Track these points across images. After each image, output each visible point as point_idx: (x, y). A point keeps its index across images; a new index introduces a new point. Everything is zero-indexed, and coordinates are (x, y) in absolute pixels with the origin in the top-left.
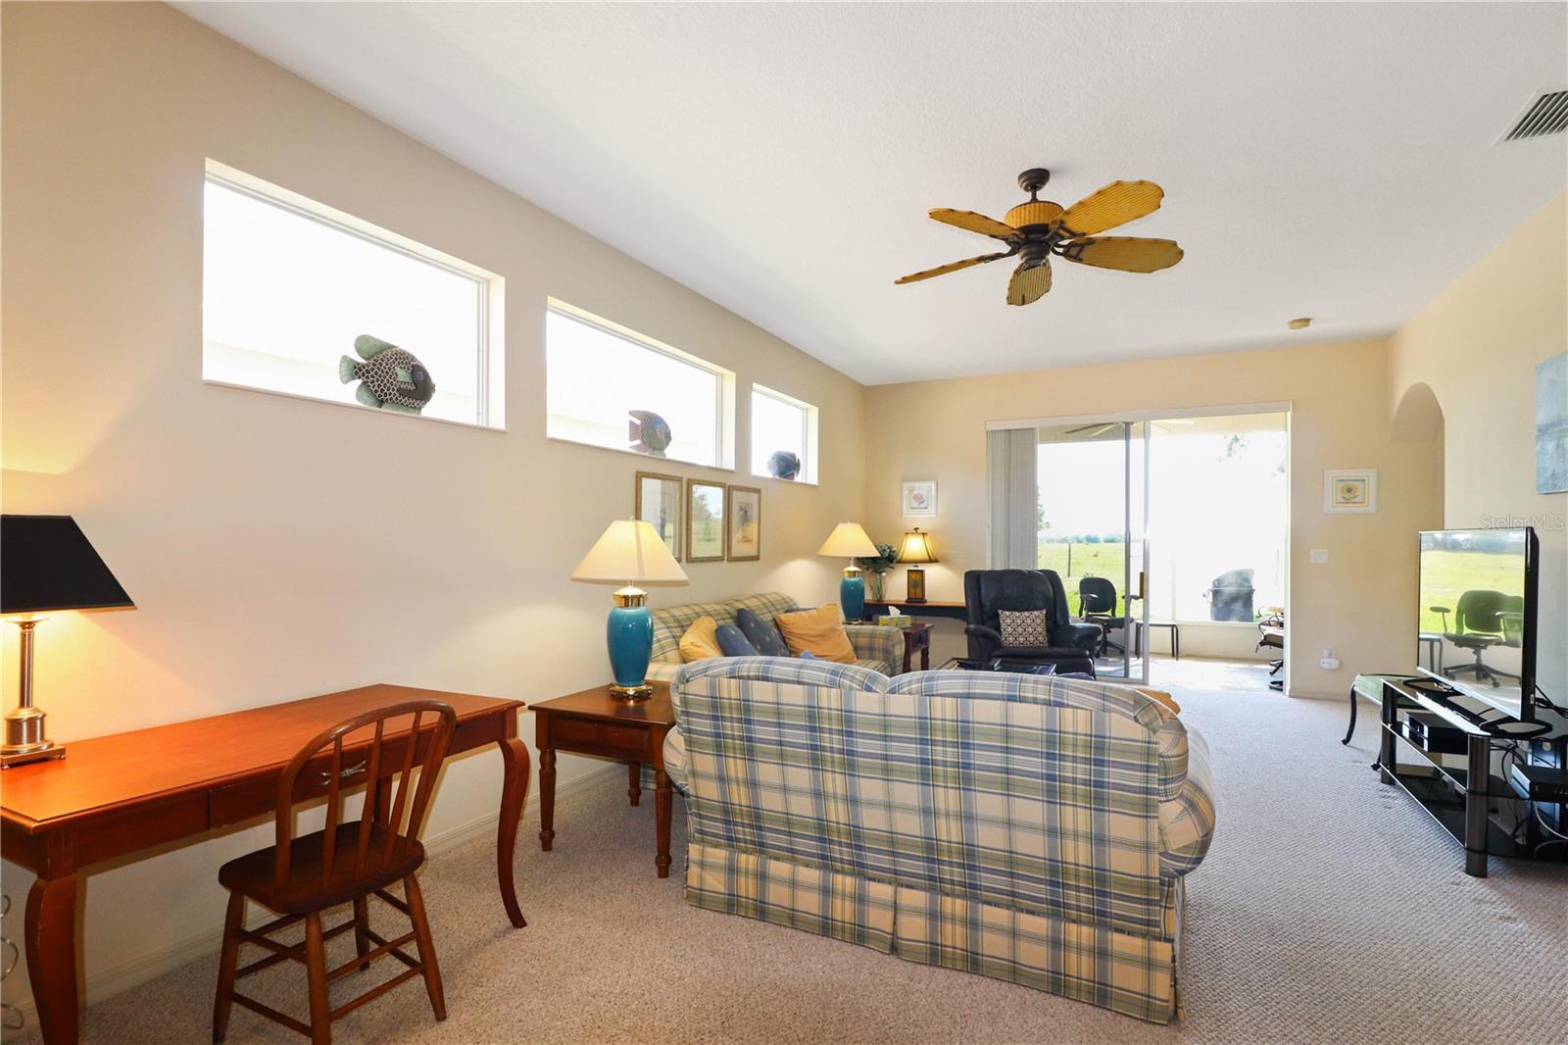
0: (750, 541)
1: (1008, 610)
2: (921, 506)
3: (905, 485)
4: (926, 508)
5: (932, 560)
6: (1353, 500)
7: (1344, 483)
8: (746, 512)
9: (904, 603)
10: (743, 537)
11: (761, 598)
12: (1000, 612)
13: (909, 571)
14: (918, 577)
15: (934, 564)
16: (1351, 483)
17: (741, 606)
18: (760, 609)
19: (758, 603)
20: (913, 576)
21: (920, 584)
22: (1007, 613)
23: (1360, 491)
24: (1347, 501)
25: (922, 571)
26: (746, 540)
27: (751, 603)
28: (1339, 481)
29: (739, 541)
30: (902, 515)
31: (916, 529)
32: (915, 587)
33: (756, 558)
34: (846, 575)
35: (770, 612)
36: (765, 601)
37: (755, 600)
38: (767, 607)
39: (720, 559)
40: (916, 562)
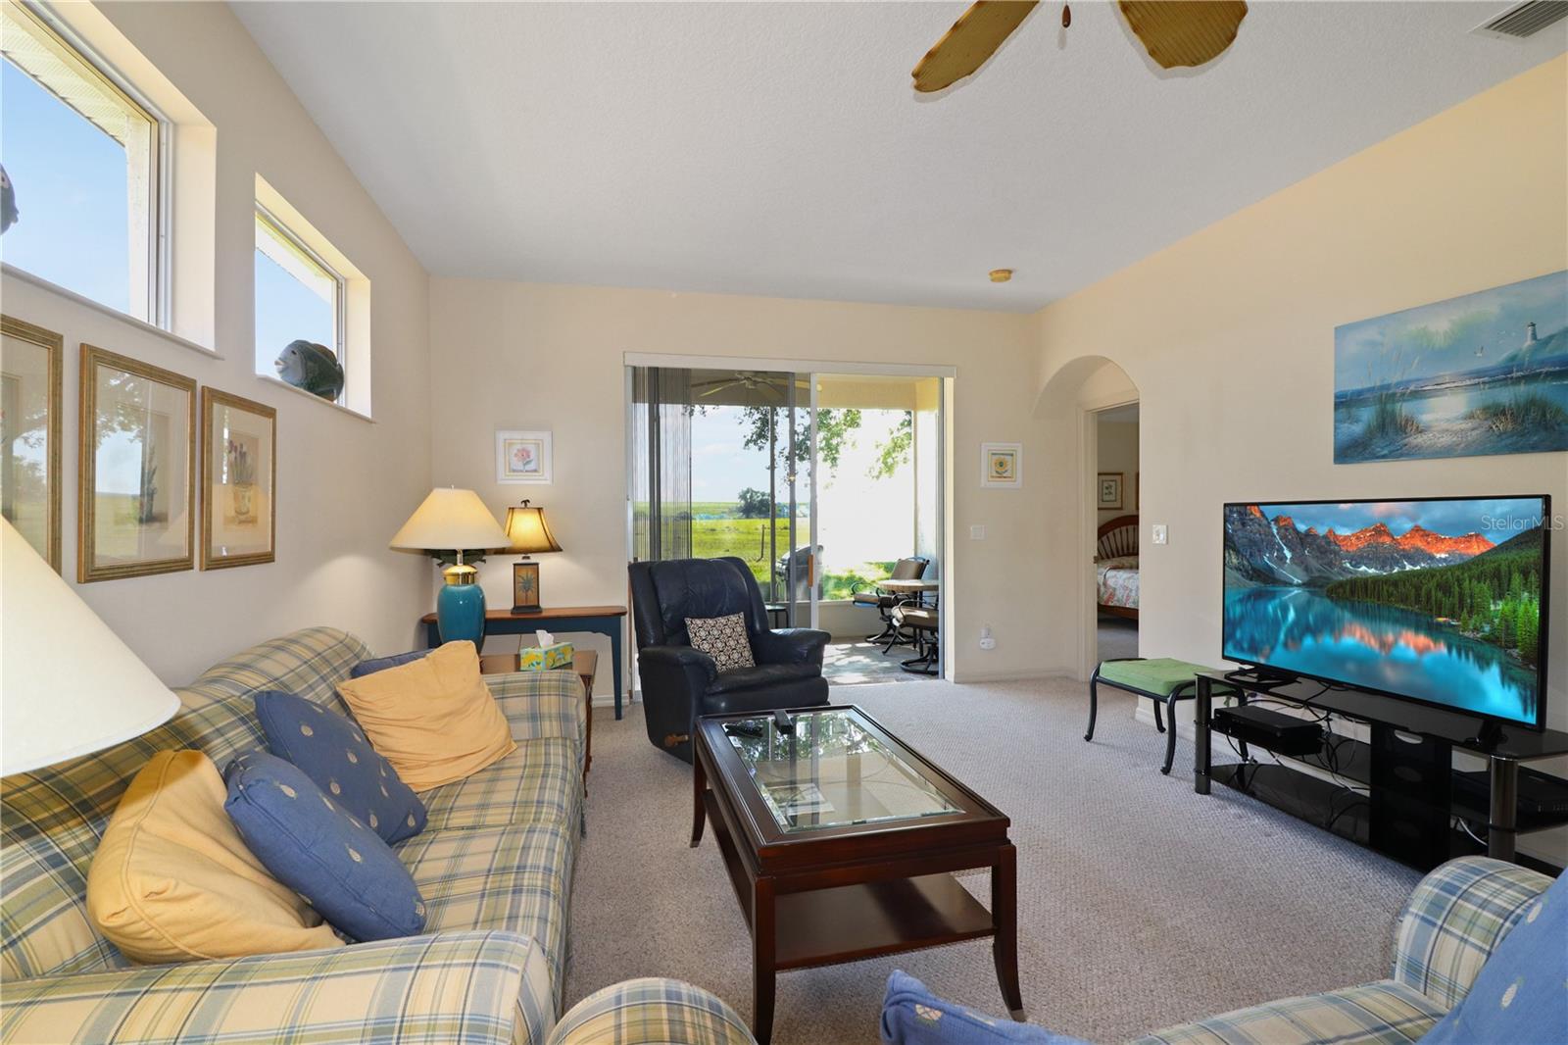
0: (253, 521)
1: (699, 617)
2: (528, 467)
3: (502, 436)
4: (535, 471)
5: (553, 548)
6: (1005, 475)
7: (997, 456)
8: (243, 455)
9: (509, 615)
10: (239, 513)
11: (295, 648)
12: (688, 621)
13: (515, 565)
14: (530, 573)
15: (557, 553)
16: (1002, 457)
17: (255, 681)
18: (301, 678)
19: (294, 663)
20: (524, 573)
21: (534, 585)
22: (699, 622)
23: (1009, 467)
24: (1000, 475)
25: (537, 564)
26: (245, 519)
27: (280, 667)
28: (993, 454)
29: (228, 521)
30: (496, 480)
31: (526, 502)
32: (526, 589)
33: (267, 558)
34: (450, 581)
35: (324, 679)
36: (308, 655)
37: (281, 656)
38: (314, 669)
39: (185, 565)
40: (526, 551)
